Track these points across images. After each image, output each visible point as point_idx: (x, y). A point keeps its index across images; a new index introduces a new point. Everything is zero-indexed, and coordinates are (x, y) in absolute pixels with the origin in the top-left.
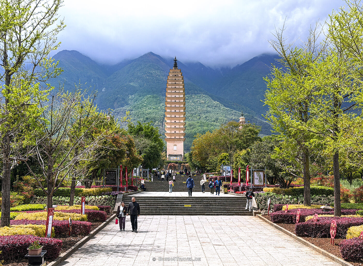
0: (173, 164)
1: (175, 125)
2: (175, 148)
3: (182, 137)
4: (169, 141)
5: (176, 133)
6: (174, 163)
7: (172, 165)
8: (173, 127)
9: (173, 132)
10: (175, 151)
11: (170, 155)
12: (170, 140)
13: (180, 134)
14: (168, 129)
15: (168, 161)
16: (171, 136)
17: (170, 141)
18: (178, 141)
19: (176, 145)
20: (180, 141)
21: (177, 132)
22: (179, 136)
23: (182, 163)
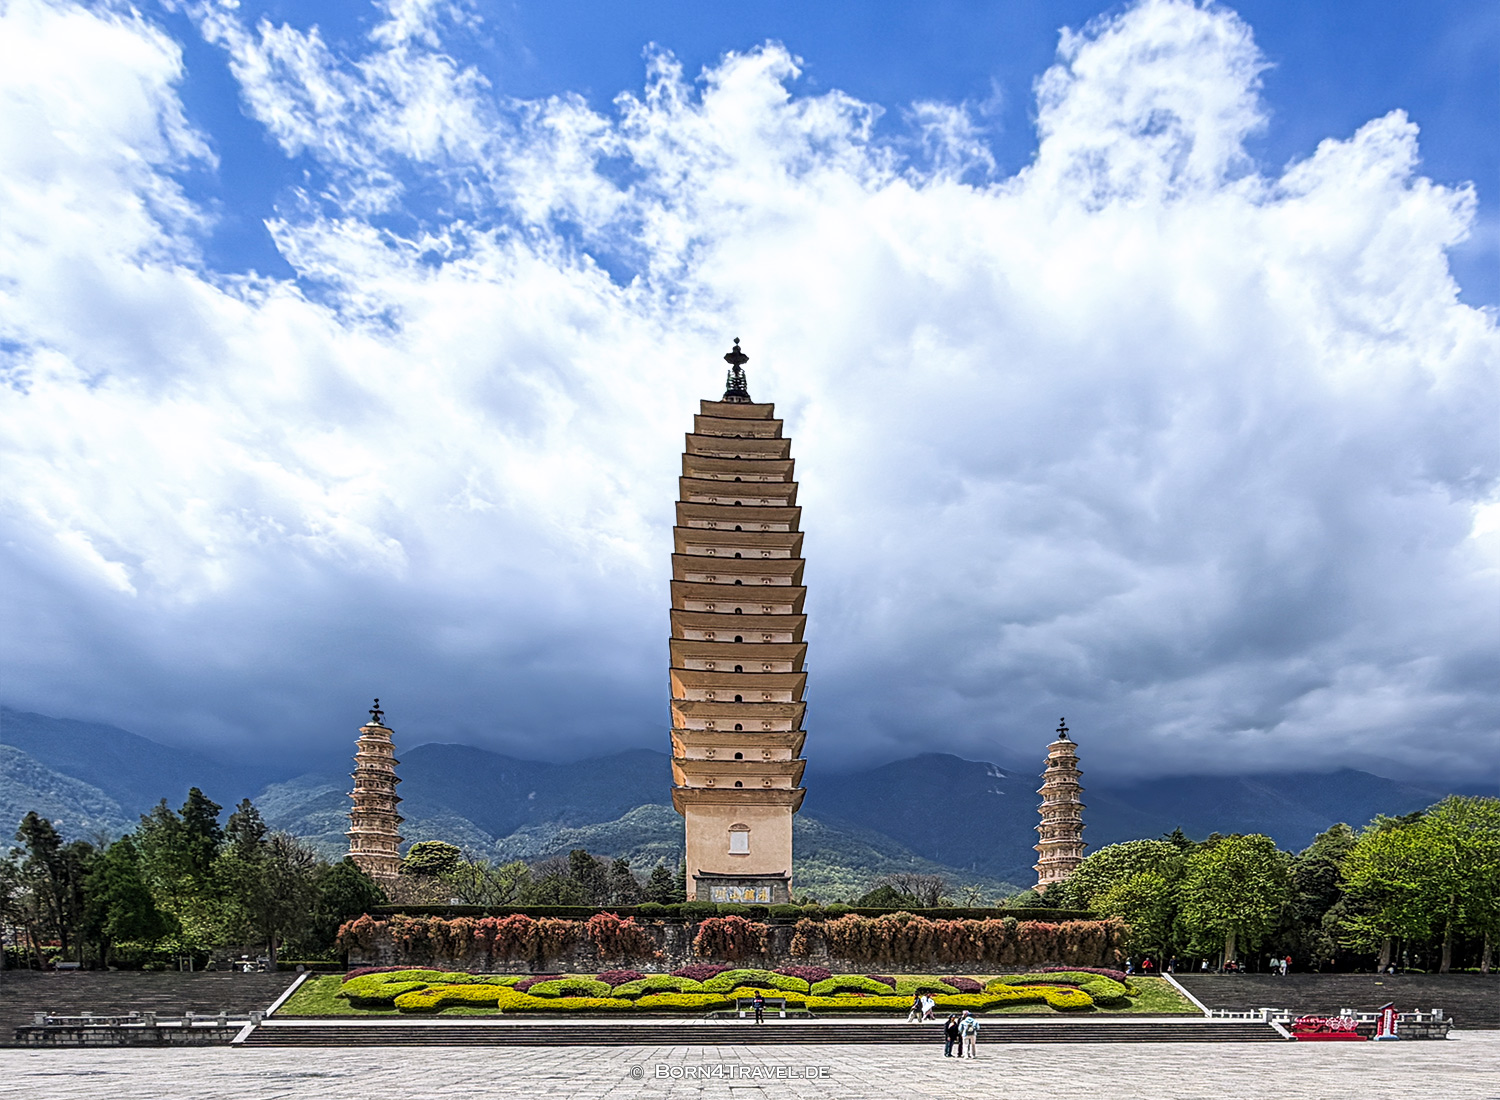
0: (734, 924)
1: (735, 717)
2: (739, 842)
3: (787, 784)
4: (699, 802)
5: (744, 759)
6: (742, 914)
7: (729, 930)
8: (728, 725)
9: (728, 754)
10: (739, 859)
11: (707, 879)
12: (708, 796)
13: (766, 769)
14: (694, 739)
15: (695, 903)
16: (711, 777)
17: (707, 802)
18: (755, 802)
19: (743, 827)
20: (773, 803)
21: (754, 754)
22: (767, 777)
23: (798, 914)
